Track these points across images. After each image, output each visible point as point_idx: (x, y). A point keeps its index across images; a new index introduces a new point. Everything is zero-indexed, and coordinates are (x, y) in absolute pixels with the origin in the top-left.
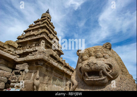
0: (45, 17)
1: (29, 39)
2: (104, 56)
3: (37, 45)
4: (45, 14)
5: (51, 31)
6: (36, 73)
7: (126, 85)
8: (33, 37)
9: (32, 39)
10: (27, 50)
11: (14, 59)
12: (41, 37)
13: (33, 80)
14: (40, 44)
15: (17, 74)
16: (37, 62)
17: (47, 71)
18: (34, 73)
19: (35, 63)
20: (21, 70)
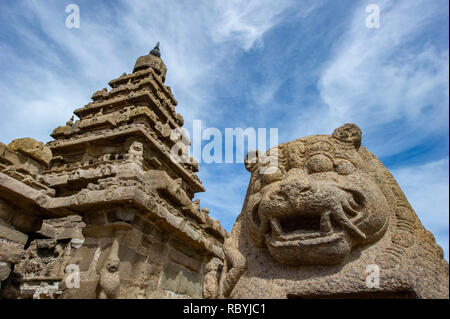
0: (146, 67)
1: (92, 137)
2: (335, 166)
3: (117, 156)
4: (147, 58)
5: (166, 113)
6: (108, 249)
7: (412, 262)
8: (104, 131)
9: (102, 139)
10: (83, 173)
11: (38, 199)
12: (130, 130)
13: (99, 274)
14: (127, 155)
15: (45, 252)
16: (115, 212)
17: (146, 242)
18: (103, 249)
19: (108, 215)
20: (59, 242)
